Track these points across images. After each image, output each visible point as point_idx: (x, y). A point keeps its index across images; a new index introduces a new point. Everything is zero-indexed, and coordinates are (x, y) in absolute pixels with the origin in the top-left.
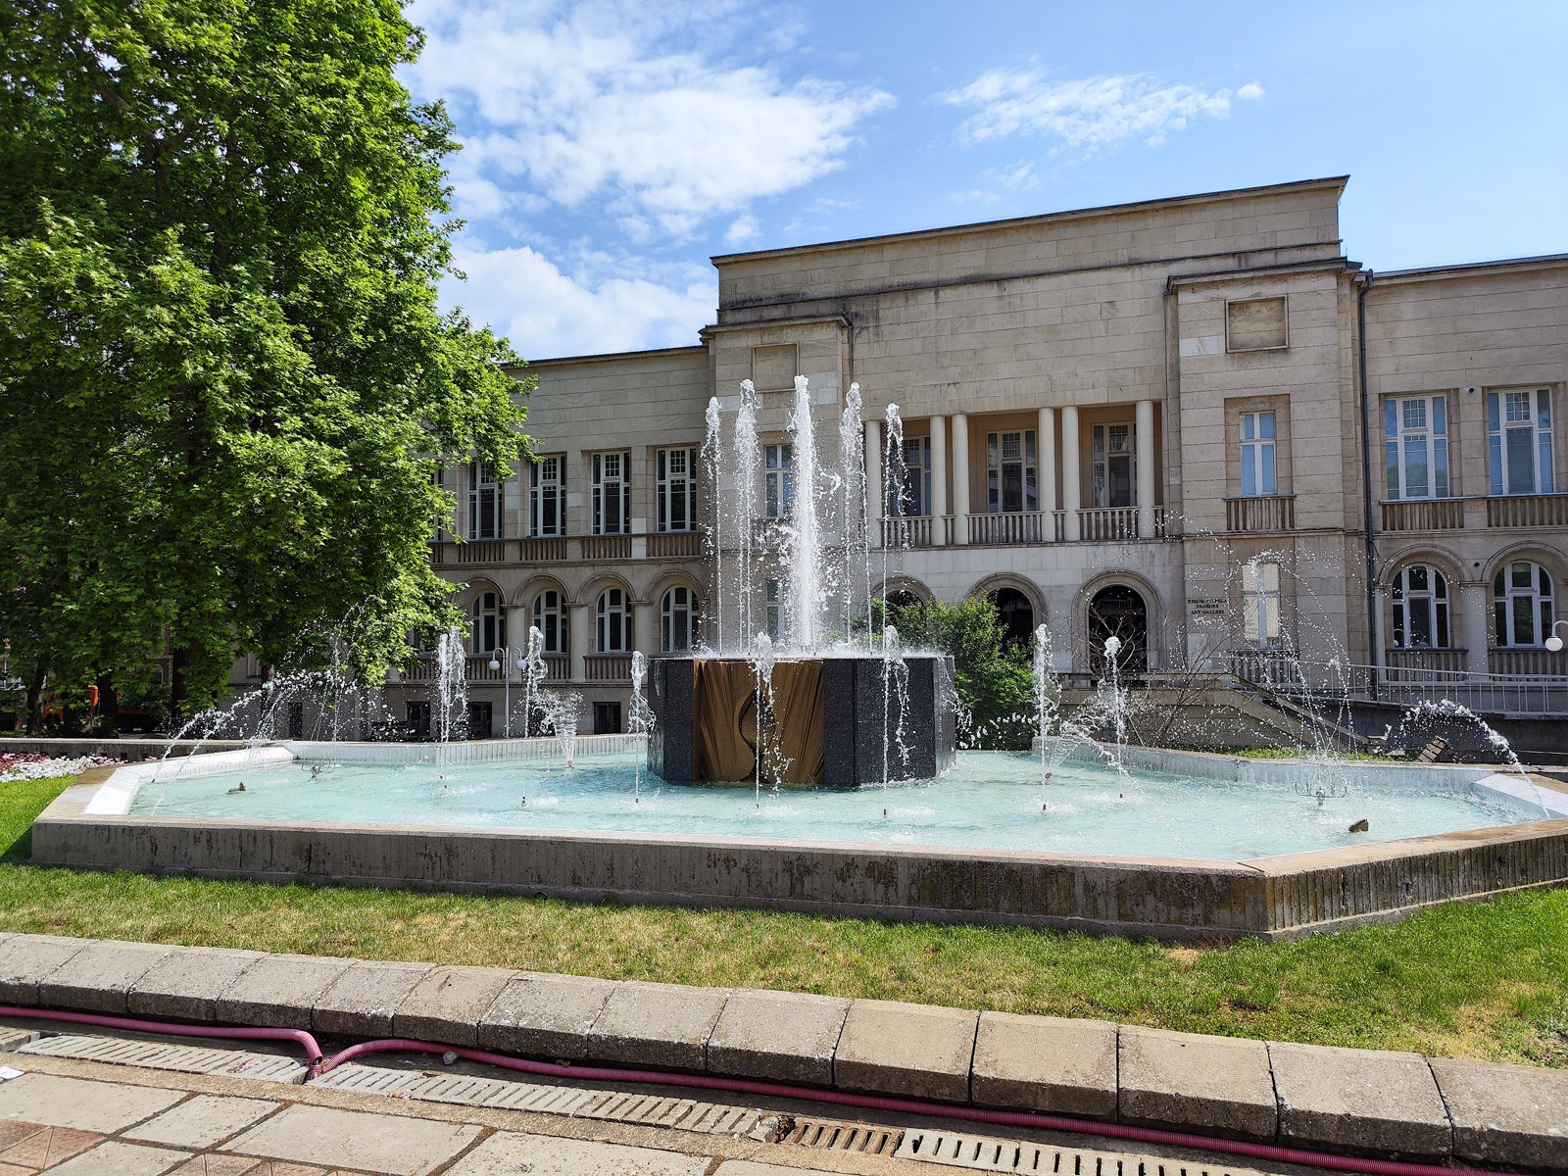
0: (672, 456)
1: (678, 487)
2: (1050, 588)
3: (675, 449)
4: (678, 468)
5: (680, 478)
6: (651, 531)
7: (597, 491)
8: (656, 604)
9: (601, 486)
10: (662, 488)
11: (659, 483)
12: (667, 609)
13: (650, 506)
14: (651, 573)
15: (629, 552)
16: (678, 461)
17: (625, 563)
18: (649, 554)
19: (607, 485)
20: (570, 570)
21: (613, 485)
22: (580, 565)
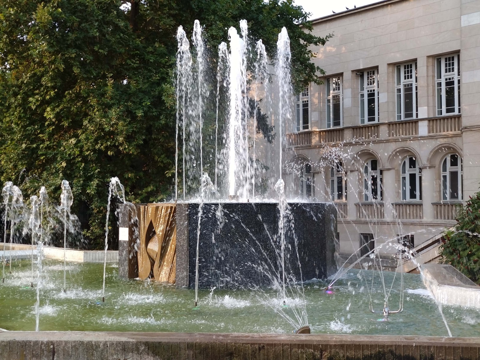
0: (446, 61)
1: (450, 83)
3: (448, 57)
4: (449, 69)
5: (451, 77)
6: (431, 116)
7: (399, 90)
8: (437, 166)
9: (402, 87)
10: (440, 84)
11: (437, 81)
12: (445, 170)
13: (431, 98)
14: (432, 145)
15: (417, 132)
16: (449, 64)
17: (416, 139)
18: (429, 132)
19: (405, 85)
20: (382, 145)
21: (408, 85)
22: (388, 141)
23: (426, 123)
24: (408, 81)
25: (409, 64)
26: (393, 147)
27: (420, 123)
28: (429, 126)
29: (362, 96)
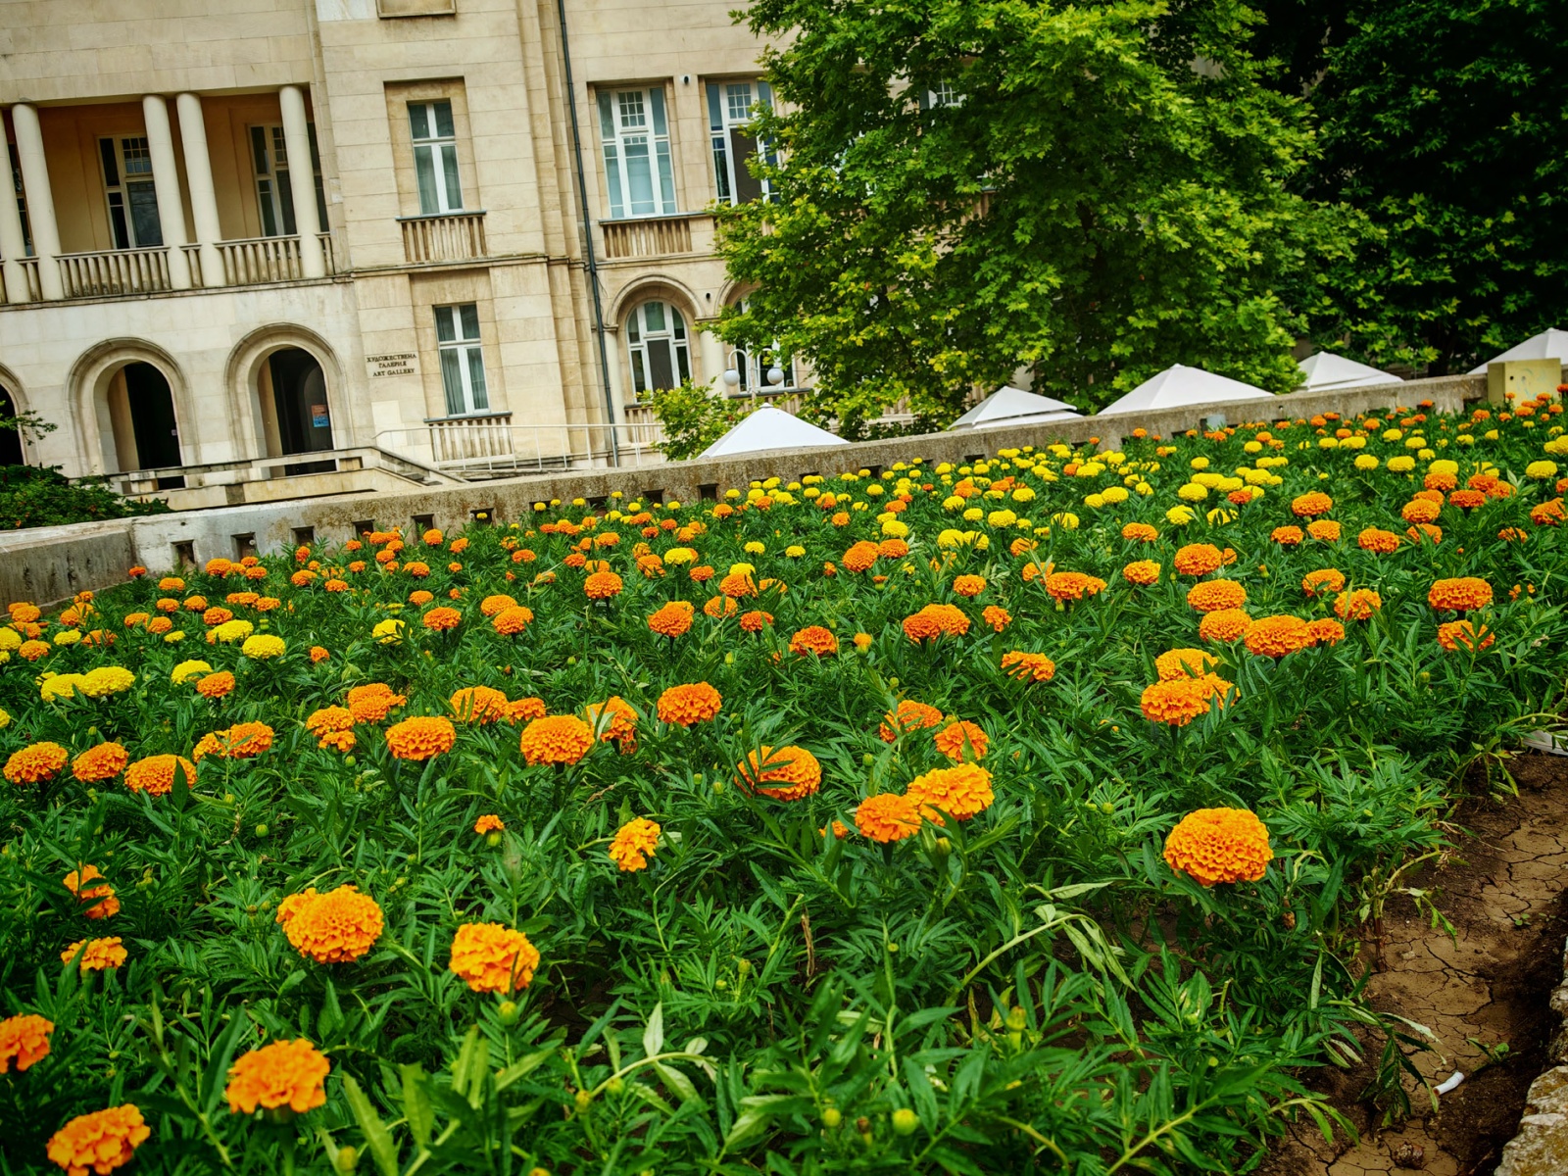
2: (190, 356)
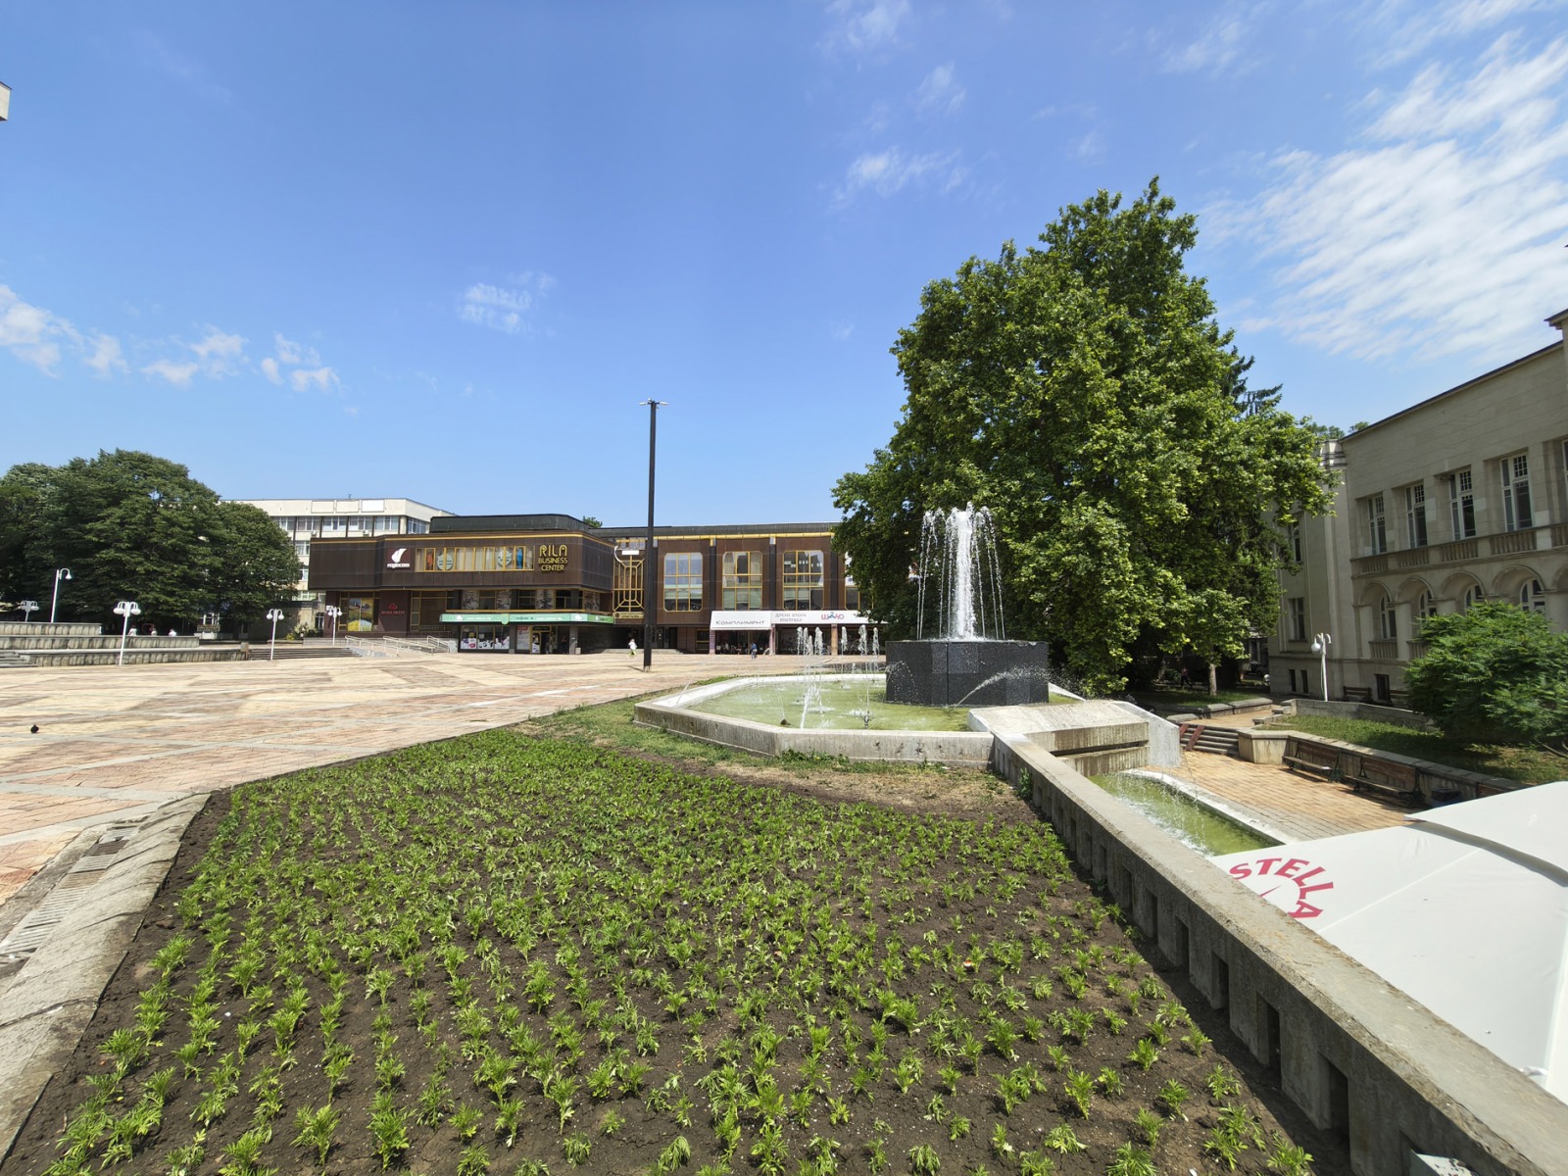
6: (1557, 522)
7: (1508, 492)
9: (1512, 488)
11: (1566, 474)
13: (1555, 499)
14: (1558, 563)
15: (1534, 545)
17: (1531, 555)
18: (1554, 544)
19: (1517, 485)
20: (1483, 567)
21: (1522, 484)
22: (1490, 561)
23: (1547, 533)
24: (1521, 479)
25: (1521, 455)
26: (1497, 568)
27: (1539, 535)
28: (1553, 537)
29: (1455, 505)
